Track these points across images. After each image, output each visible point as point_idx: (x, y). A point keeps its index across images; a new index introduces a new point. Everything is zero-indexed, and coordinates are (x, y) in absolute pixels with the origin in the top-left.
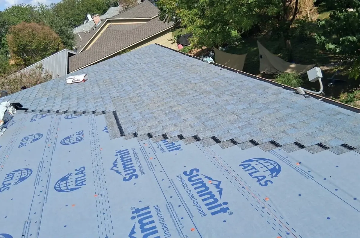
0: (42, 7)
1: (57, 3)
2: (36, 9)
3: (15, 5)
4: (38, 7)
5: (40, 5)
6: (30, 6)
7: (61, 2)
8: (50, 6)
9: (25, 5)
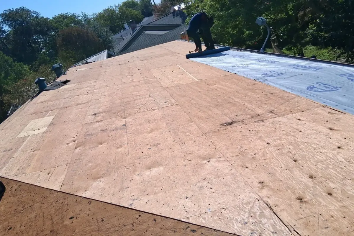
0: (85, 16)
1: (97, 13)
2: (80, 18)
3: (62, 13)
4: (82, 16)
5: (83, 14)
6: (75, 14)
7: (101, 12)
8: (92, 15)
9: (70, 13)
